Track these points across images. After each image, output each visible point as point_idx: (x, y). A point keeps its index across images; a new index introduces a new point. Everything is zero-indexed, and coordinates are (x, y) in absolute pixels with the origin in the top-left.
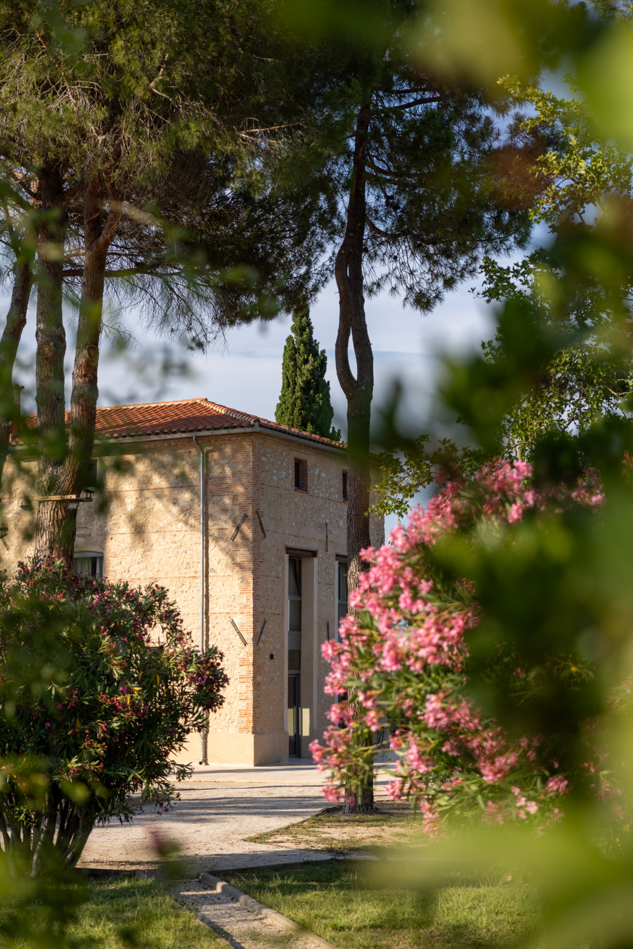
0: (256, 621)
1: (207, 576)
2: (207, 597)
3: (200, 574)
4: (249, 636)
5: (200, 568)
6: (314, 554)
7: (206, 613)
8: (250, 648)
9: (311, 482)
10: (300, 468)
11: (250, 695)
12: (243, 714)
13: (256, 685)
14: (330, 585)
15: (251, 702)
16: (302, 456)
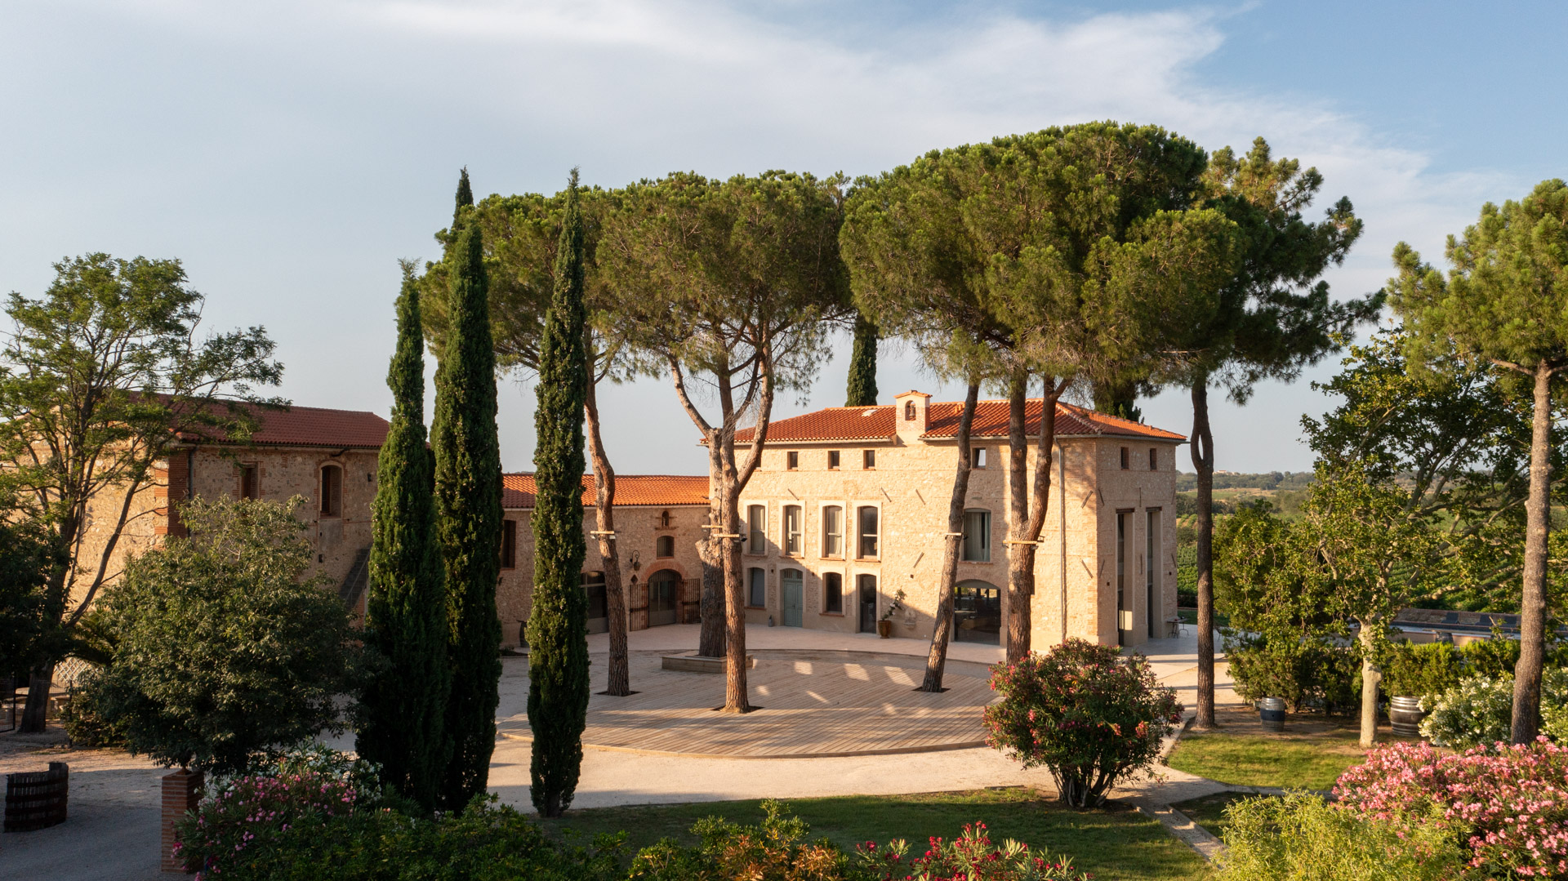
0: (1099, 562)
1: (1064, 530)
2: (1064, 544)
3: (1060, 529)
4: (1094, 572)
5: (1059, 524)
6: (1132, 510)
7: (1064, 555)
8: (1095, 580)
9: (1131, 461)
10: (1124, 454)
11: (1096, 611)
12: (1090, 623)
13: (1100, 604)
14: (1142, 529)
15: (1096, 615)
16: (1125, 445)
